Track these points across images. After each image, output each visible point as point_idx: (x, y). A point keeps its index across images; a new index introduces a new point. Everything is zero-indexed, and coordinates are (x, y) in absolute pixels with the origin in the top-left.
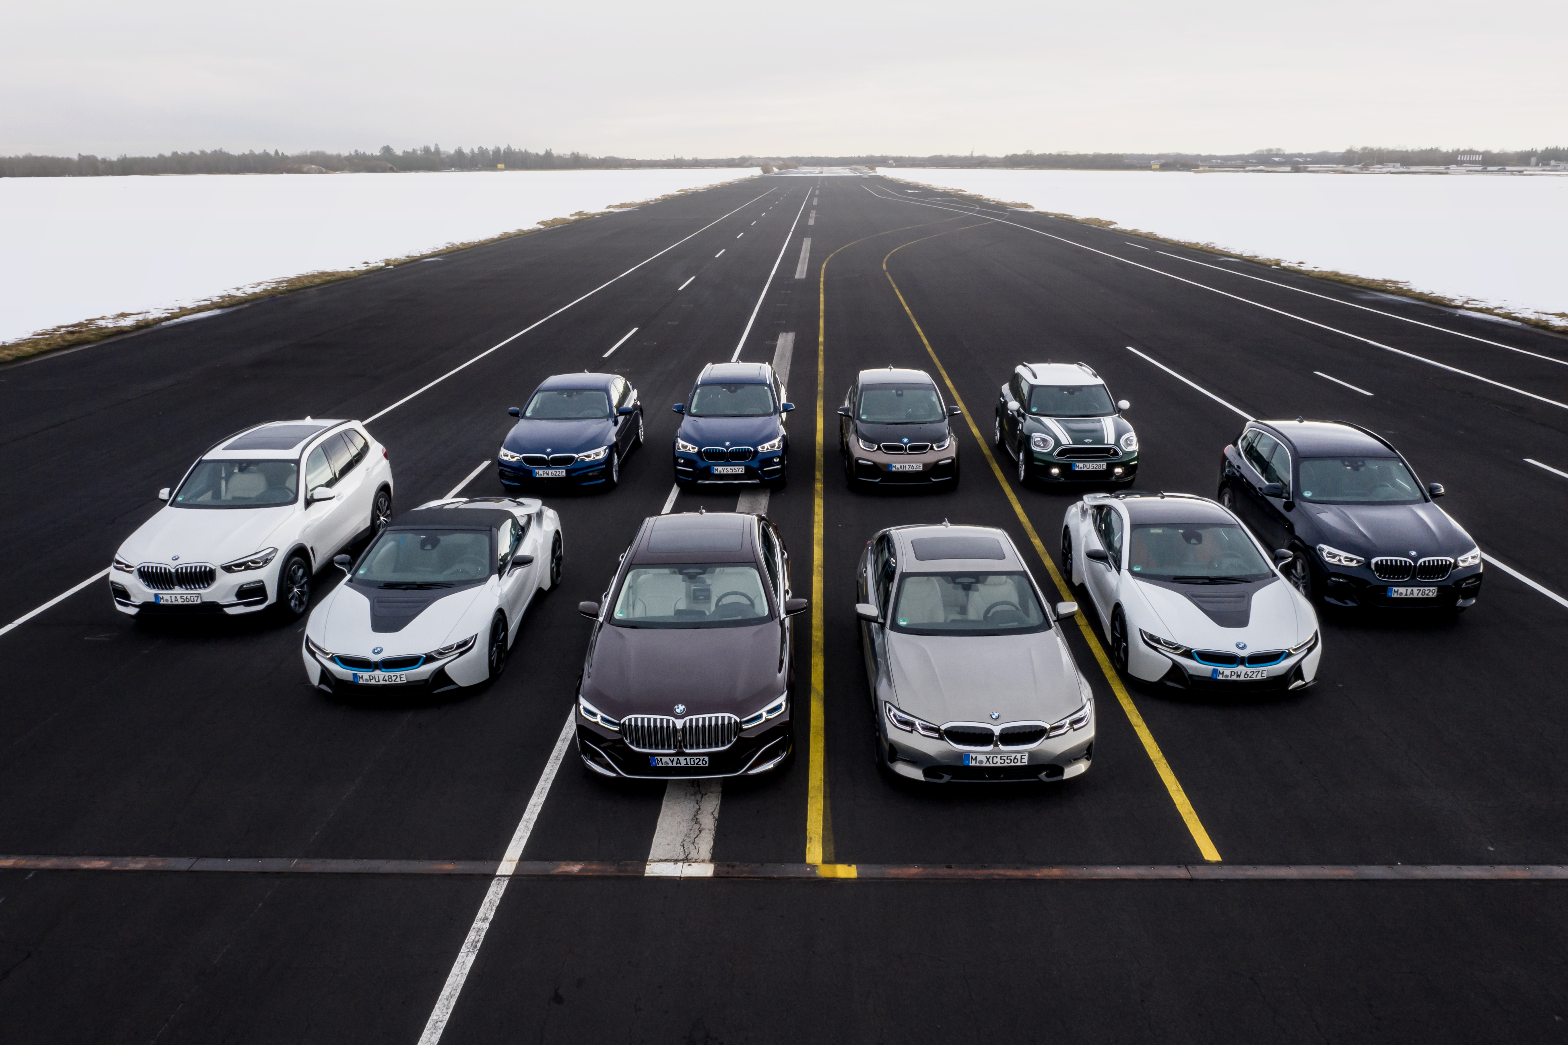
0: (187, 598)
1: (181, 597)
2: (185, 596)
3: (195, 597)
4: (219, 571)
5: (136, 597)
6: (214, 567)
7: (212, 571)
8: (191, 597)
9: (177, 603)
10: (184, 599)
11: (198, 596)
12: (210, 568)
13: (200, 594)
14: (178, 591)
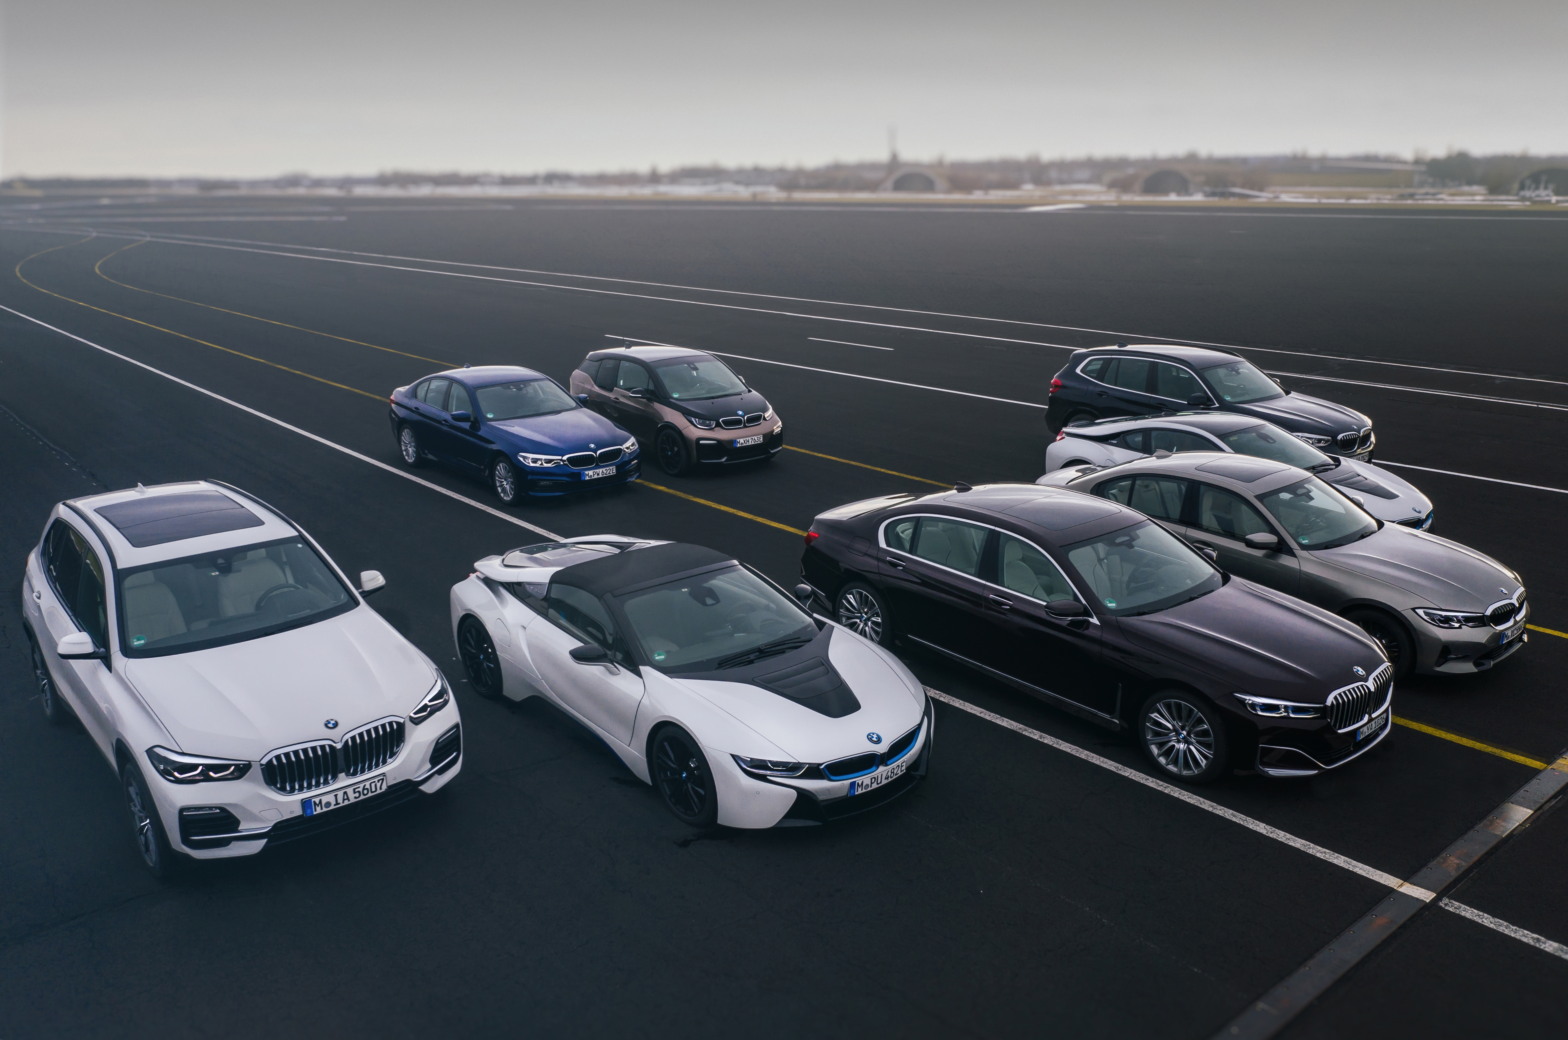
0: (364, 789)
1: (354, 789)
2: (362, 786)
3: (378, 781)
4: (409, 725)
5: (254, 818)
6: (402, 721)
7: (401, 726)
8: (371, 784)
9: (346, 802)
10: (359, 792)
11: (383, 780)
12: (397, 723)
13: (384, 774)
14: (343, 781)
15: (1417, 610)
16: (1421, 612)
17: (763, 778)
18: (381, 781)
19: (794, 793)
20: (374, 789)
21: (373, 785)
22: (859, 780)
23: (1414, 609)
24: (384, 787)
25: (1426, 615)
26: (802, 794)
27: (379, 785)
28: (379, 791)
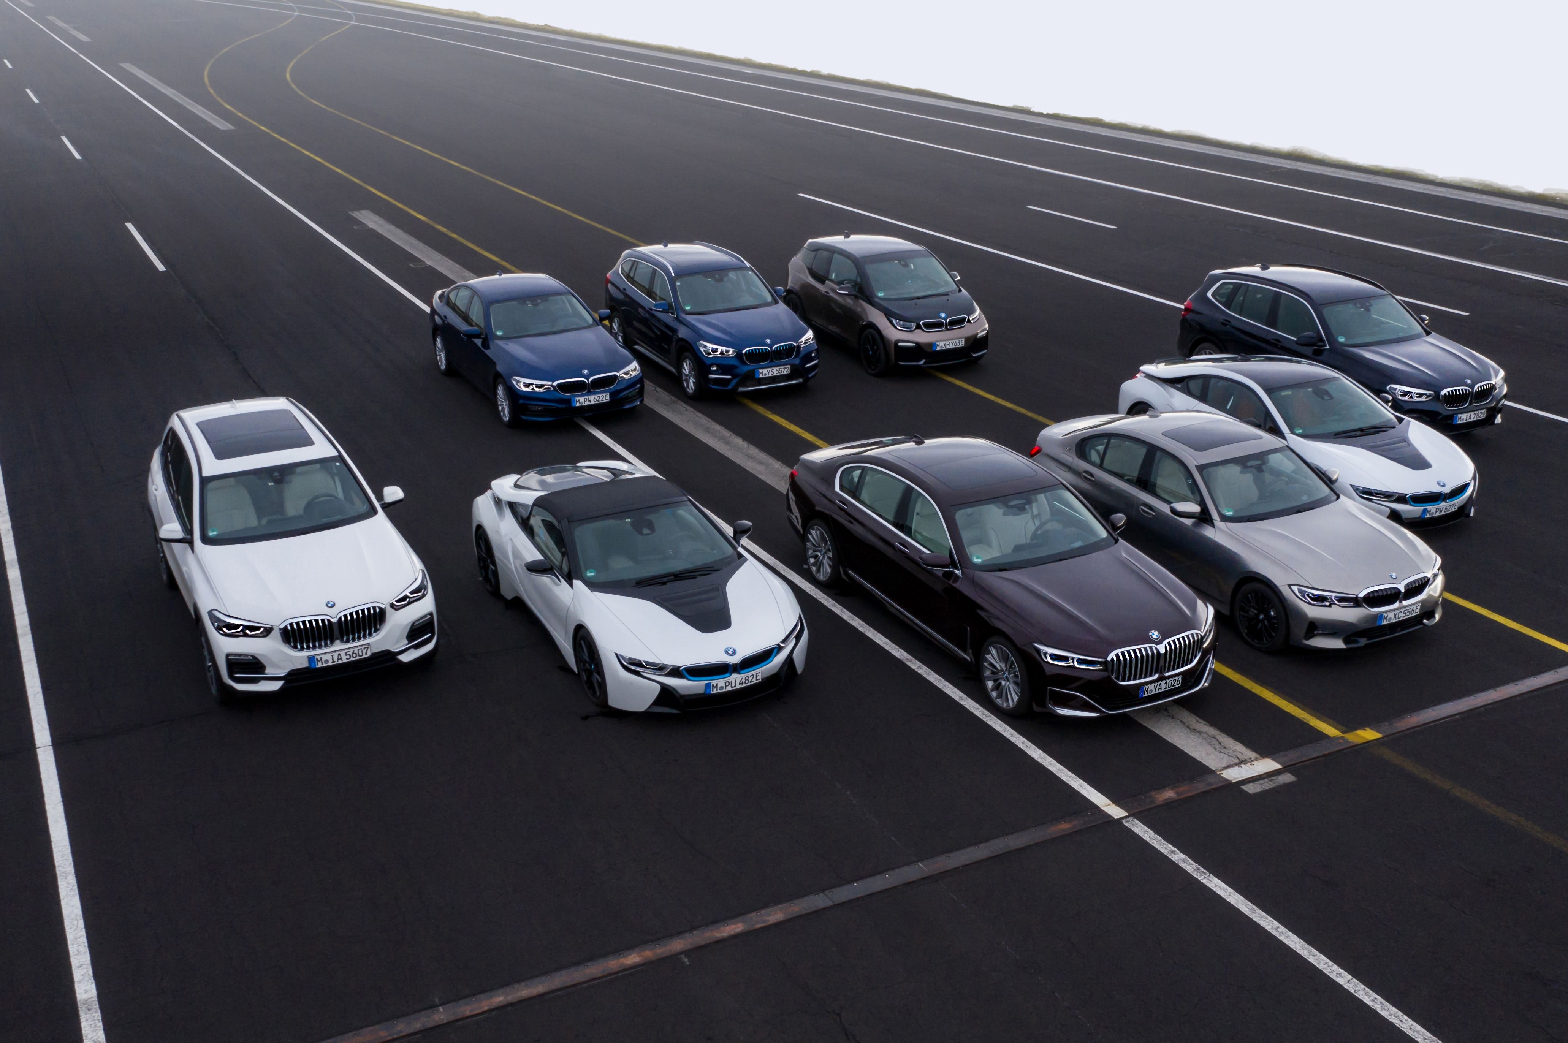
0: (353, 653)
1: (346, 653)
2: (352, 650)
3: (364, 648)
4: (389, 610)
5: (277, 666)
6: (383, 606)
7: (382, 612)
8: (358, 650)
9: (340, 662)
10: (349, 655)
11: (368, 648)
12: (380, 608)
13: (368, 644)
14: (338, 646)
15: (1292, 587)
16: (1295, 588)
17: (637, 673)
18: (366, 649)
19: (658, 687)
20: (361, 654)
21: (360, 651)
22: (714, 683)
23: (1290, 586)
24: (369, 654)
25: (1299, 593)
26: (665, 689)
27: (364, 651)
28: (364, 656)
